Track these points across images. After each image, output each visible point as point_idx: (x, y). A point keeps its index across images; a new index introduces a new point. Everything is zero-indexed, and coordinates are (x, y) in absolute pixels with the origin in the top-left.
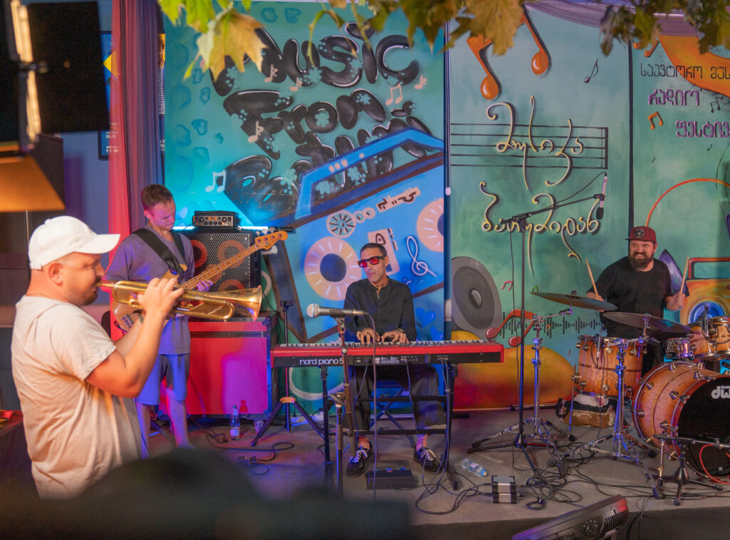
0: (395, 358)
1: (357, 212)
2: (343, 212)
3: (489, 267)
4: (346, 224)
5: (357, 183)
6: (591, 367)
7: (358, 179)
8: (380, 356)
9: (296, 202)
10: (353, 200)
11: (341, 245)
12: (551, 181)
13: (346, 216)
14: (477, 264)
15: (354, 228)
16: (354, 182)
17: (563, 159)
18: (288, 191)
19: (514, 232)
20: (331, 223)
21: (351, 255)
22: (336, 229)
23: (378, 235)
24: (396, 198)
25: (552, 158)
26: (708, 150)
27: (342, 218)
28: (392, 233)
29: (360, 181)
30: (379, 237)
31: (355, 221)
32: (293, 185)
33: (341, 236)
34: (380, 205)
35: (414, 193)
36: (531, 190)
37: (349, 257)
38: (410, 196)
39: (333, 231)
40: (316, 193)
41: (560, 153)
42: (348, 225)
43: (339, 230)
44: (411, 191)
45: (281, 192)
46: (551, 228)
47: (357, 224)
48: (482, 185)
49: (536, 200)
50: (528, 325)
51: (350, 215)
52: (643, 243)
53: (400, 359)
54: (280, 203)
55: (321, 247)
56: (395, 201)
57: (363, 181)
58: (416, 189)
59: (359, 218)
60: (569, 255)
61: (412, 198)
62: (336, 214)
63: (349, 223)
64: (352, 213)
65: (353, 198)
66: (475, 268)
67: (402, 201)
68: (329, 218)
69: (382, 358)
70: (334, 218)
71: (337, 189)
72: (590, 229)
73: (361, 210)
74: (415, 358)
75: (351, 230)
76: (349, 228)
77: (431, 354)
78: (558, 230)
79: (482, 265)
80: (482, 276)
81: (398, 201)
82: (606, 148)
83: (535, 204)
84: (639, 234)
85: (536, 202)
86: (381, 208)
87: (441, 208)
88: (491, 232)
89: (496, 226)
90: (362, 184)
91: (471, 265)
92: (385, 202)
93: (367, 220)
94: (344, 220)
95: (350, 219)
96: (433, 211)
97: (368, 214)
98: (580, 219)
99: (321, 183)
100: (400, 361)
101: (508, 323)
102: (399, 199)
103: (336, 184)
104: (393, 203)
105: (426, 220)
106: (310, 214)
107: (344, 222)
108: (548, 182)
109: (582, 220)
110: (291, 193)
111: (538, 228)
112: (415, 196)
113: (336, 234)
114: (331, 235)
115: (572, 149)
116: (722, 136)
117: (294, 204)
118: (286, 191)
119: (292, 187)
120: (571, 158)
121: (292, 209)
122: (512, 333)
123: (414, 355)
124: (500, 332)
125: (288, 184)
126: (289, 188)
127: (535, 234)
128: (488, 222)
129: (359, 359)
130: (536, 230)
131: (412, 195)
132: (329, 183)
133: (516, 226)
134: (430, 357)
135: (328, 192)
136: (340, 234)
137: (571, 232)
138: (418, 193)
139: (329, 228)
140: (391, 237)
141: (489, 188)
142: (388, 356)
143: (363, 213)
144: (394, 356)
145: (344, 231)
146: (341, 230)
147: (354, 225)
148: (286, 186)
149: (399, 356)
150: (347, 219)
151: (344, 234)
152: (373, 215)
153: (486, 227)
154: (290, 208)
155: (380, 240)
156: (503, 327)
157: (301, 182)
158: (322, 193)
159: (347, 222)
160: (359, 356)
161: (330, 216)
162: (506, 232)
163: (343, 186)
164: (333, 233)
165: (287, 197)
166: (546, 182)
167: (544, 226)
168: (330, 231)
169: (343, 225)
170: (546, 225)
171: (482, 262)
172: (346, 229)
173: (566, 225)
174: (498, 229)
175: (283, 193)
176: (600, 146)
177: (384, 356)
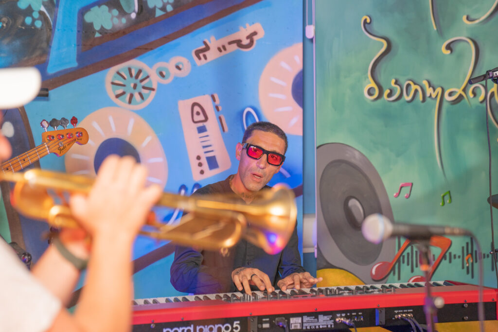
0: (326, 318)
1: (160, 65)
2: (135, 64)
3: (376, 160)
4: (140, 85)
5: (159, 13)
7: (160, 5)
8: (300, 315)
9: (49, 41)
10: (151, 43)
11: (131, 123)
12: (472, 17)
13: (140, 71)
14: (357, 154)
15: (153, 93)
16: (154, 10)
18: (34, 20)
19: (414, 102)
20: (113, 83)
21: (148, 139)
22: (124, 93)
23: (194, 104)
24: (224, 41)
27: (134, 74)
28: (218, 102)
29: (163, 9)
30: (197, 109)
31: (155, 80)
32: (43, 9)
33: (131, 107)
34: (198, 53)
35: (255, 33)
36: (441, 32)
37: (145, 143)
38: (248, 38)
39: (117, 96)
40: (85, 29)
42: (144, 88)
43: (127, 96)
44: (250, 30)
45: (19, 22)
46: (471, 95)
47: (159, 85)
48: (365, 20)
49: (449, 47)
50: (436, 258)
51: (147, 69)
53: (333, 318)
54: (17, 43)
55: (96, 125)
56: (224, 47)
57: (169, 8)
58: (257, 27)
59: (162, 75)
61: (252, 42)
62: (122, 67)
63: (144, 83)
64: (151, 66)
65: (153, 38)
66: (353, 161)
67: (234, 47)
68: (110, 73)
69: (306, 319)
70: (118, 73)
71: (124, 21)
73: (167, 61)
74: (357, 316)
75: (148, 95)
76: (144, 92)
77: (386, 308)
78: (481, 98)
79: (364, 156)
80: (365, 176)
81: (227, 47)
83: (444, 55)
85: (449, 52)
86: (200, 58)
87: (298, 60)
88: (379, 101)
89: (387, 92)
90: (167, 15)
91: (347, 156)
92: (207, 48)
93: (176, 79)
94: (137, 77)
95: (148, 77)
96: (284, 65)
97: (178, 67)
99: (95, 9)
100: (335, 322)
101: (405, 254)
102: (230, 43)
103: (123, 13)
104: (219, 50)
105: (274, 80)
106: (75, 64)
107: (137, 81)
108: (468, 18)
110: (39, 24)
111: (450, 94)
112: (255, 38)
113: (122, 103)
114: (115, 105)
117: (44, 45)
118: (28, 20)
119: (41, 13)
121: (41, 55)
122: (412, 271)
123: (357, 311)
124: (393, 269)
125: (34, 7)
126: (36, 15)
127: (445, 105)
128: (373, 85)
129: (266, 322)
130: (447, 98)
131: (251, 37)
132: (110, 11)
133: (416, 91)
134: (384, 311)
135: (108, 26)
136: (130, 102)
138: (261, 34)
139: (111, 92)
140: (217, 108)
141: (376, 27)
142: (315, 315)
143: (169, 66)
144: (325, 313)
145: (137, 97)
146: (132, 96)
147: (154, 86)
148: (29, 11)
149: (332, 314)
150: (141, 77)
151: (137, 103)
152: (187, 69)
153: (370, 92)
154: (38, 53)
155: (198, 113)
156: (398, 261)
157: (57, 6)
158: (97, 27)
159: (142, 81)
160: (266, 317)
161: (113, 71)
162: (401, 101)
163: (133, 16)
164: (118, 101)
165: (31, 31)
166: (464, 17)
167: (460, 91)
168: (112, 96)
169: (135, 86)
170: (464, 90)
171: (364, 153)
172: (140, 94)
173: (494, 89)
174: (389, 95)
175: (24, 24)
177: (309, 314)
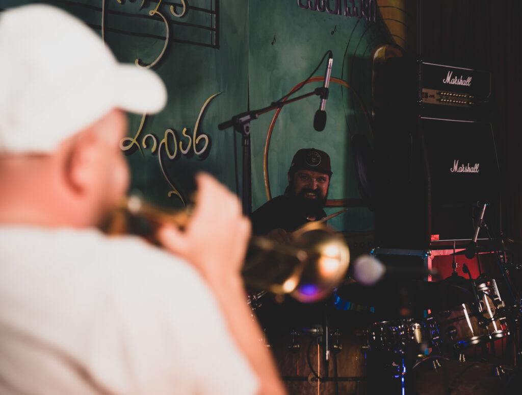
6: (306, 379)
12: (144, 62)
17: (160, 22)
25: (145, 19)
26: (333, 33)
41: (155, 11)
46: (144, 145)
52: (317, 174)
60: (169, 195)
72: (198, 150)
82: (217, 12)
84: (314, 160)
98: (184, 132)
108: (140, 63)
109: (186, 133)
115: (172, 7)
116: (346, 15)
120: (171, 22)
137: (172, 154)
166: (137, 61)
167: (133, 141)
173: (165, 140)
176: (209, 9)
